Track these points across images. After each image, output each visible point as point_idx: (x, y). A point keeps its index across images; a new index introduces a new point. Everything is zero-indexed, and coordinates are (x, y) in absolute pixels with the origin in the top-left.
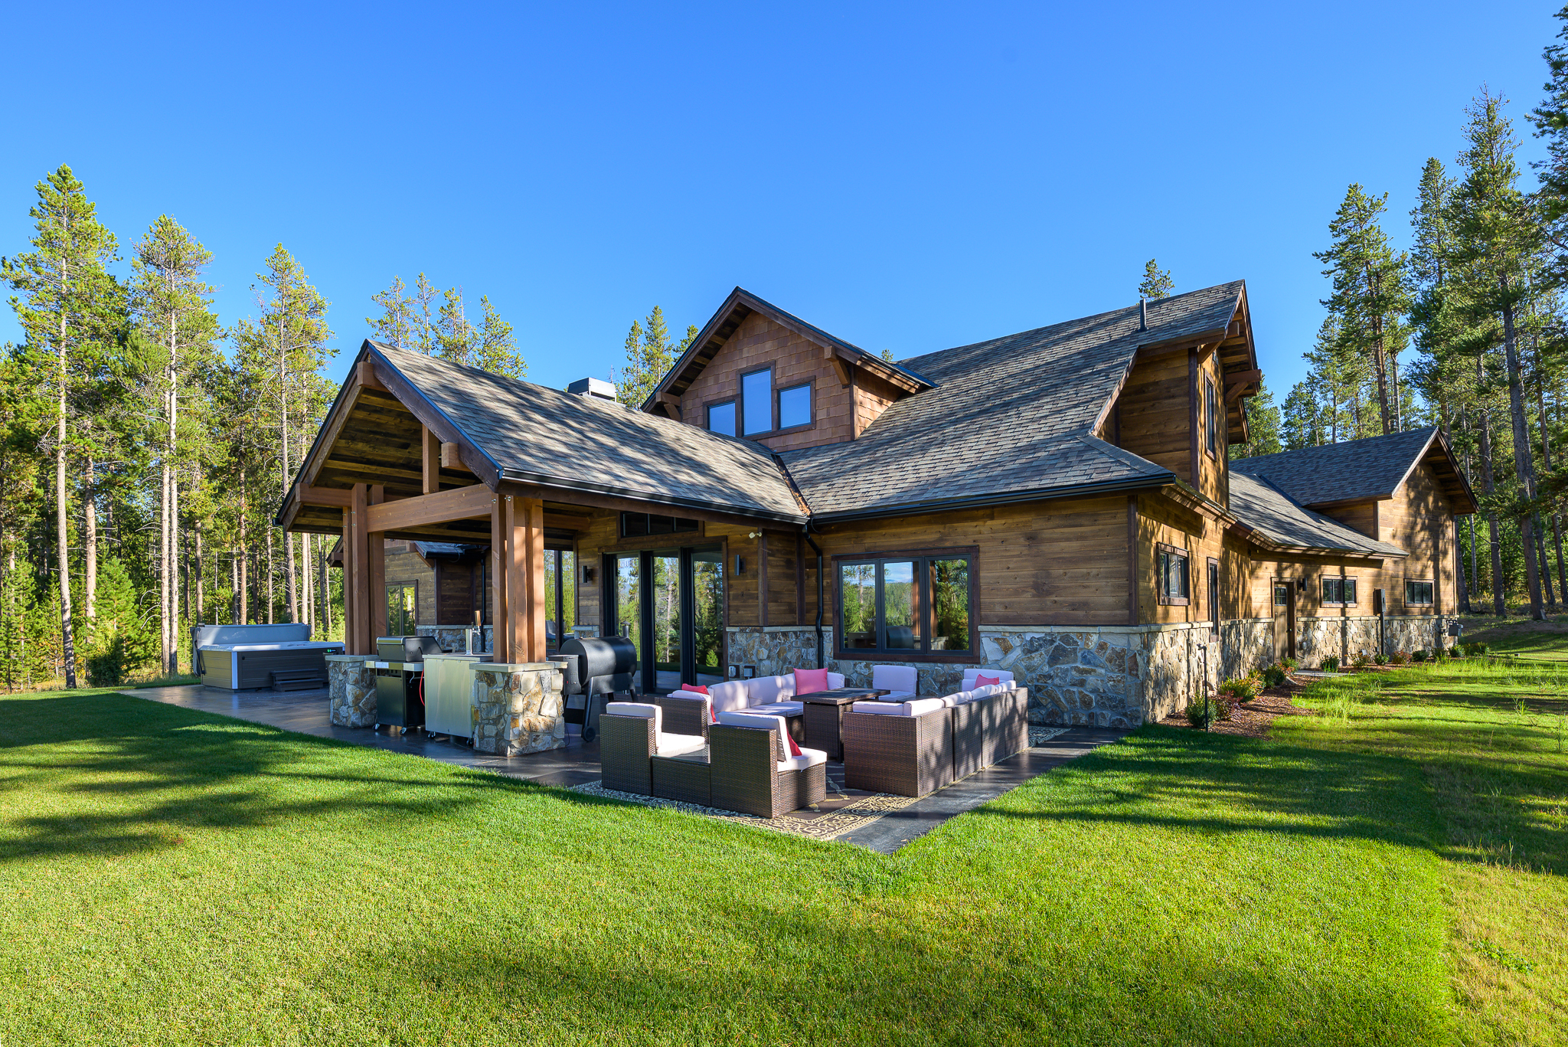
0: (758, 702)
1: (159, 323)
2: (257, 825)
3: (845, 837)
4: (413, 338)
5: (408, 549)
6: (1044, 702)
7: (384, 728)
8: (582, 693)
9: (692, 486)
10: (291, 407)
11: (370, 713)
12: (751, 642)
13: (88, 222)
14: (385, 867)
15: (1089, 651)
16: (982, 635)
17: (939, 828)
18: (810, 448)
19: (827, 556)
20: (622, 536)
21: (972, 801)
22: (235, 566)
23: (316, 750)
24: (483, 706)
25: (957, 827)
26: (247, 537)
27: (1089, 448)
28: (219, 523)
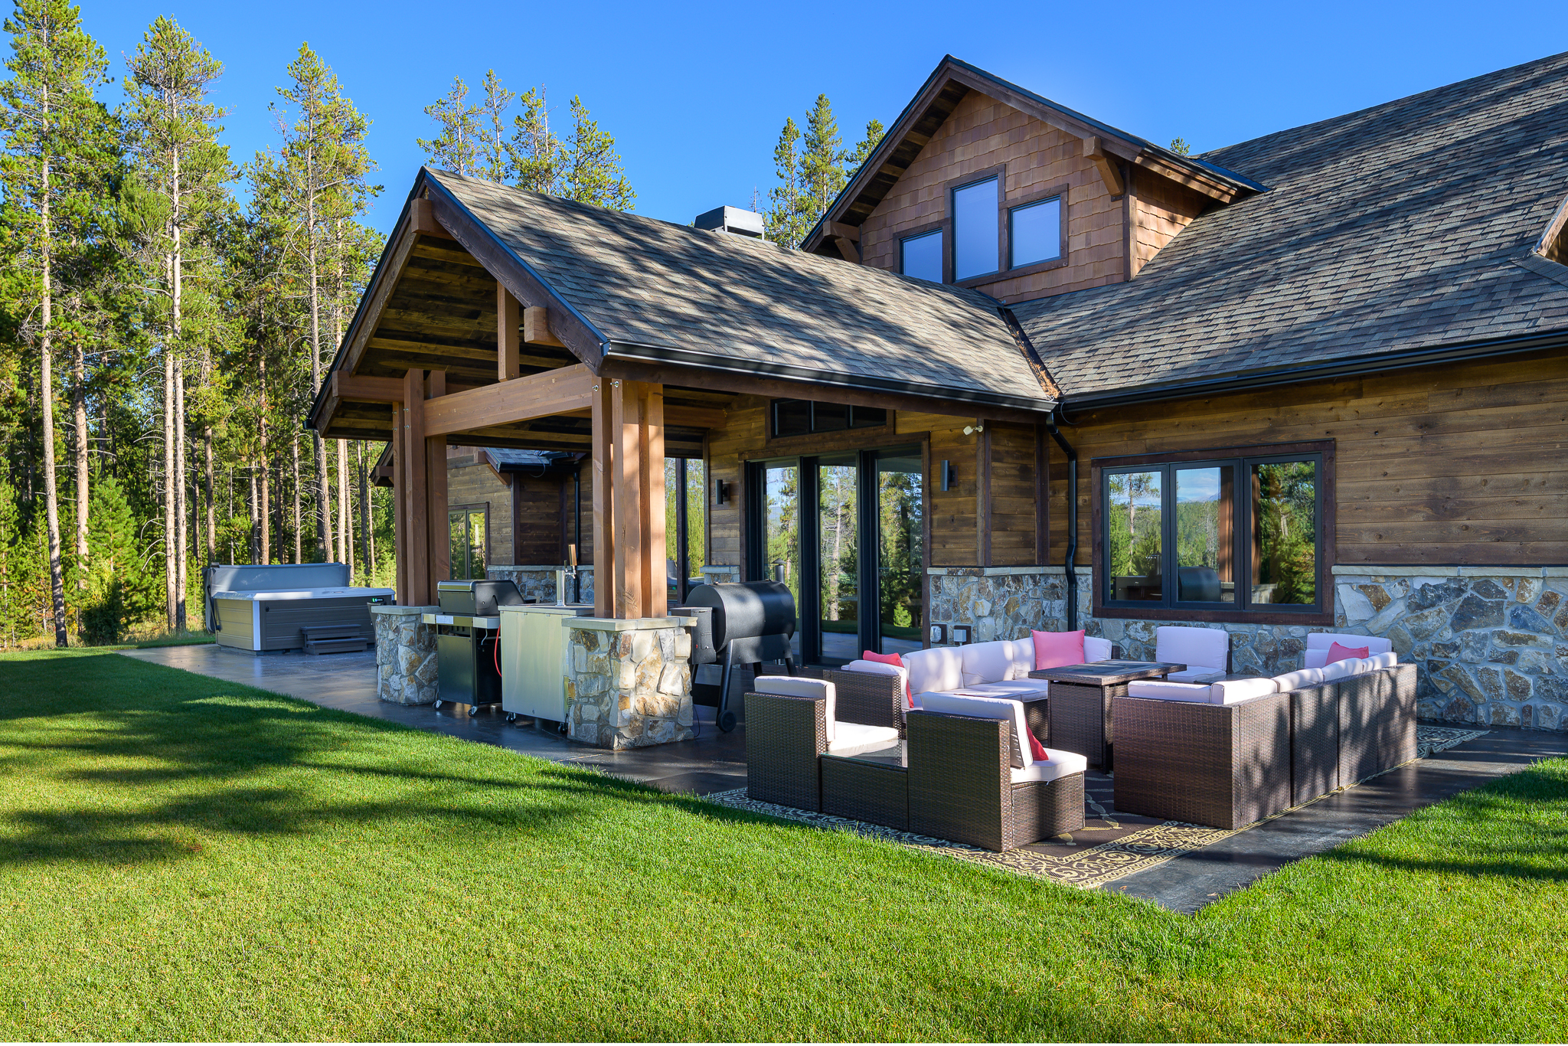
0: (977, 680)
1: (158, 164)
2: (290, 831)
3: (1116, 885)
4: (480, 163)
5: (476, 460)
6: (1443, 687)
7: (448, 706)
8: (718, 662)
9: (879, 360)
10: (323, 268)
11: (430, 686)
12: (965, 591)
13: (73, 34)
14: (456, 895)
15: (1525, 607)
16: (1338, 580)
17: (1269, 880)
18: (1058, 296)
19: (1085, 460)
20: (773, 436)
21: (1323, 839)
22: (254, 487)
23: (361, 734)
24: (581, 677)
25: (1299, 877)
26: (269, 449)
27: (1532, 276)
28: (233, 429)
